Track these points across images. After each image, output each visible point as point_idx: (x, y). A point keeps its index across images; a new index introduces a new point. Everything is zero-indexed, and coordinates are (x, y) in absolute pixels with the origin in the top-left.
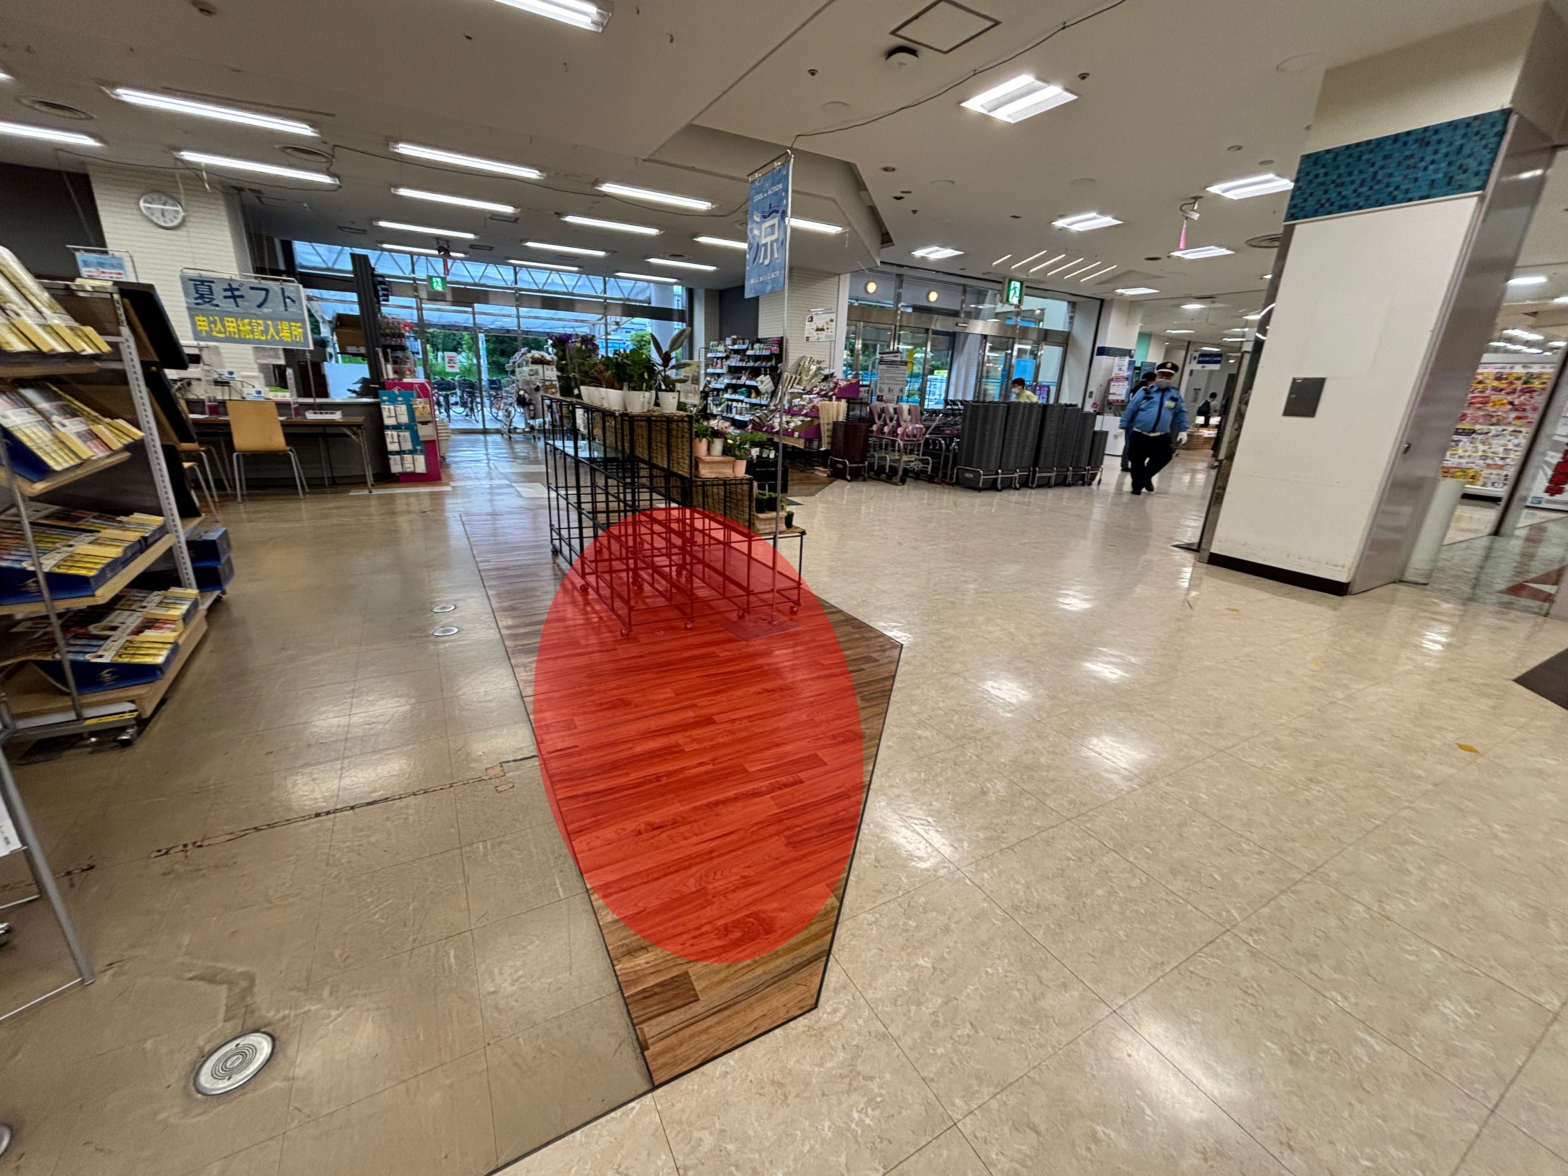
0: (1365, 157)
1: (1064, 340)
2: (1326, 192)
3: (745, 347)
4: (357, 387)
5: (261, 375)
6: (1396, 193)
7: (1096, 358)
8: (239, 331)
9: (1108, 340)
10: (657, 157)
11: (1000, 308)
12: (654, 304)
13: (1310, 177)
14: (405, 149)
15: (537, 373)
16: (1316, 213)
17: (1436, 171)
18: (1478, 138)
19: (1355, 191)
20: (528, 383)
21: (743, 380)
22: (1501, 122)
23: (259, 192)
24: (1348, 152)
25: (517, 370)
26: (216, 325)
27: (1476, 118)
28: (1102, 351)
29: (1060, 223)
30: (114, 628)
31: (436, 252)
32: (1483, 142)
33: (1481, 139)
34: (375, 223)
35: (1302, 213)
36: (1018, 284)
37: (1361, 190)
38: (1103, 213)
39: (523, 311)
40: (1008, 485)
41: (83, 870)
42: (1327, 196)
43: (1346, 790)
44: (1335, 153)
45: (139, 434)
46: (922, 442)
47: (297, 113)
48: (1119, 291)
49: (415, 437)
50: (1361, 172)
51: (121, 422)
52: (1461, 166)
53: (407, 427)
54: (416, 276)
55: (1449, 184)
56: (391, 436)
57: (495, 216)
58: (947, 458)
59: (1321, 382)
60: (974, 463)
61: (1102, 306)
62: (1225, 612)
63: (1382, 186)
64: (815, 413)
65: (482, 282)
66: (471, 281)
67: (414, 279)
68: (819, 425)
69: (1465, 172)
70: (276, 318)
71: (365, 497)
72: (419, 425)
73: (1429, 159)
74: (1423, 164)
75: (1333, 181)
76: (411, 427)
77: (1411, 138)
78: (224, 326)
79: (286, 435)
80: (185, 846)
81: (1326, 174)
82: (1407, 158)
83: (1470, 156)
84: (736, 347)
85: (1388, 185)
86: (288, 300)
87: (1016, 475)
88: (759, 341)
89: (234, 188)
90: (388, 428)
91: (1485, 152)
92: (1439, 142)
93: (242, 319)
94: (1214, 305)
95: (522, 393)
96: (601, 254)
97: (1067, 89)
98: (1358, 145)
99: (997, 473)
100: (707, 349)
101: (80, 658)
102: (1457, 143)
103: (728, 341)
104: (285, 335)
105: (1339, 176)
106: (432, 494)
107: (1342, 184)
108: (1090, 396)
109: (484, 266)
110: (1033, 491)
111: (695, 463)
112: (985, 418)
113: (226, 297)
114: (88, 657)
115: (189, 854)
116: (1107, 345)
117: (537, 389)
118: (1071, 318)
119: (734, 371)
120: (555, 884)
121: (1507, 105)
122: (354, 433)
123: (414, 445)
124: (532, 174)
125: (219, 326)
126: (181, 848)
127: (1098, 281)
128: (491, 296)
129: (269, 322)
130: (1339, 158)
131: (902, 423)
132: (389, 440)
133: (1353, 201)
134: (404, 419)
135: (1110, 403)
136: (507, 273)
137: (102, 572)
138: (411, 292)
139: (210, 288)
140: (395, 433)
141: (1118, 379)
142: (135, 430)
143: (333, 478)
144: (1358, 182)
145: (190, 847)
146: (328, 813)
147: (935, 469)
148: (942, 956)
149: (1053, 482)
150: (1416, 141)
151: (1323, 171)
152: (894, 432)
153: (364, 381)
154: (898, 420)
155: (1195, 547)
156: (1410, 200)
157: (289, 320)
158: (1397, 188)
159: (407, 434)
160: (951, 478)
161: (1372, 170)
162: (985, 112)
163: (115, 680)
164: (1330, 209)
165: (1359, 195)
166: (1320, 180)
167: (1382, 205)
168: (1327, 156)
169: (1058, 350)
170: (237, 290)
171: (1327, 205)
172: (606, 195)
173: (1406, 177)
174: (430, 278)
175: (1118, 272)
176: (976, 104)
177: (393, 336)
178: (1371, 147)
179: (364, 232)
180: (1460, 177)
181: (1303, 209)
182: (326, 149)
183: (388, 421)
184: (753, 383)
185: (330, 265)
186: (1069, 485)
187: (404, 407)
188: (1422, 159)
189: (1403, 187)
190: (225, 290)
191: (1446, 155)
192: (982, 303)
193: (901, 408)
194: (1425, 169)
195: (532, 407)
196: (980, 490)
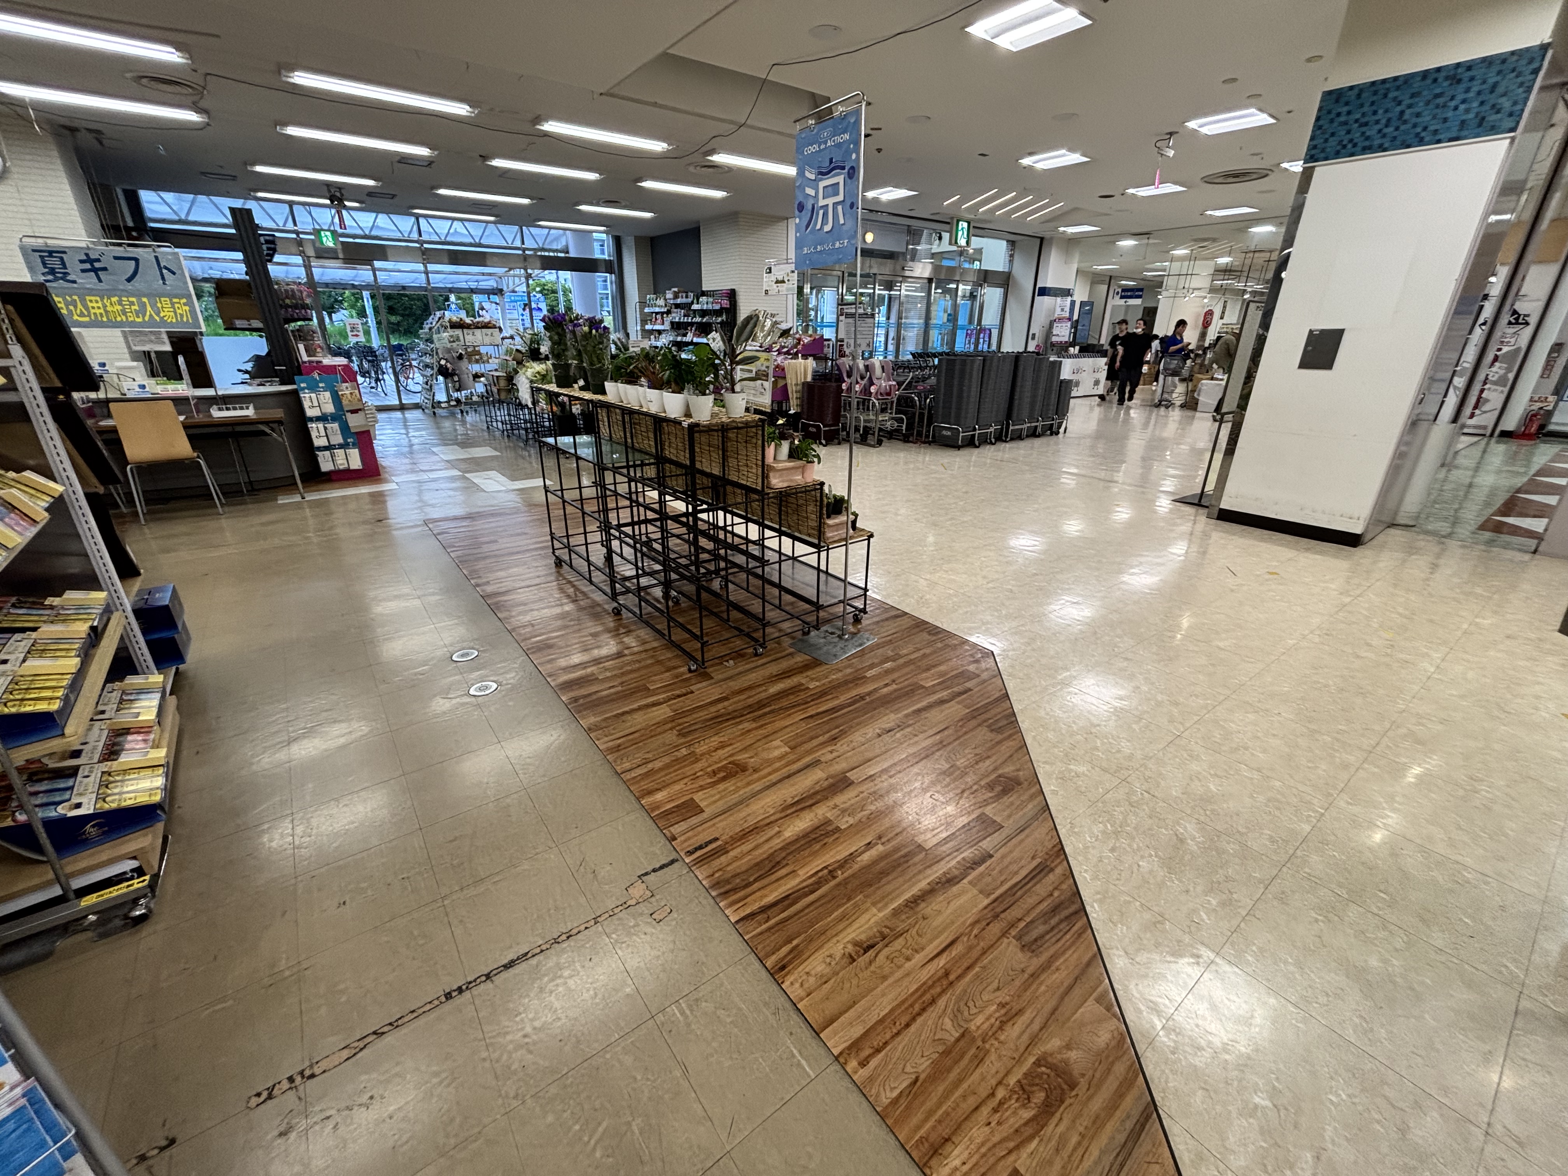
0: (1391, 95)
1: (1005, 281)
2: (1349, 132)
3: (690, 300)
4: (249, 367)
5: (141, 364)
6: (1423, 134)
7: (1037, 298)
8: (106, 312)
9: (1049, 280)
10: (616, 91)
11: (935, 249)
12: (573, 254)
13: (1332, 116)
14: (302, 79)
15: (458, 339)
16: (1337, 155)
17: (1467, 111)
18: (1514, 74)
19: (1380, 131)
20: (449, 351)
21: (689, 338)
22: (1539, 59)
23: (98, 132)
24: (1374, 88)
25: (435, 336)
26: (76, 307)
27: (1513, 53)
28: (1043, 292)
29: (1026, 161)
30: (76, 754)
31: (328, 202)
32: (1520, 80)
33: (1517, 77)
34: (249, 168)
35: (1322, 155)
36: (965, 225)
37: (1386, 130)
38: (1072, 150)
39: (431, 267)
40: (985, 441)
41: (162, 1149)
42: (1349, 136)
43: (1508, 786)
44: (1359, 90)
45: (60, 488)
46: (895, 400)
47: (156, 33)
48: (1062, 229)
49: (345, 429)
50: (1386, 111)
51: (28, 474)
52: (1494, 106)
53: (334, 418)
54: (299, 228)
55: (1480, 125)
56: (316, 431)
57: (404, 159)
58: (921, 415)
59: (1340, 333)
60: (952, 421)
61: (1041, 244)
62: (1267, 576)
63: (1408, 126)
64: (780, 373)
65: (374, 233)
66: (360, 232)
67: (297, 233)
68: (786, 385)
69: (1498, 112)
70: (154, 296)
71: (298, 506)
72: (348, 415)
73: (1460, 97)
74: (1453, 104)
75: (1356, 121)
76: (338, 416)
77: (1443, 74)
78: (87, 309)
79: (191, 438)
80: (291, 1079)
81: (1349, 113)
82: (1437, 96)
83: (1504, 95)
84: (679, 301)
85: (1415, 126)
86: (165, 271)
87: (992, 429)
88: (704, 294)
89: (65, 127)
90: (311, 419)
91: (1521, 90)
92: (1472, 79)
93: (109, 298)
94: (1151, 241)
95: (443, 362)
96: (525, 201)
97: (1083, 14)
98: (1384, 81)
99: (975, 429)
100: (643, 304)
101: (52, 813)
102: (1491, 81)
103: (669, 295)
104: (167, 314)
105: (1364, 115)
106: (371, 495)
107: (1366, 124)
108: (1033, 338)
109: (374, 215)
110: (1008, 445)
111: (765, 471)
112: (963, 372)
113: (83, 271)
114: (61, 810)
115: (301, 1093)
116: (1048, 285)
117: (460, 357)
118: (1012, 256)
119: (677, 327)
120: (793, 1056)
121: (1547, 40)
122: (273, 430)
123: (345, 439)
124: (460, 109)
125: (79, 306)
126: (285, 1085)
127: (1043, 219)
128: (389, 252)
129: (145, 300)
130: (1364, 95)
131: (875, 381)
132: (314, 434)
133: (1377, 142)
134: (329, 408)
135: (1053, 345)
136: (405, 224)
137: (66, 699)
138: (294, 249)
139: (62, 259)
140: (321, 426)
141: (1060, 319)
142: (52, 484)
143: (251, 482)
144: (1384, 121)
145: (298, 1079)
146: (460, 990)
147: (910, 427)
148: (1274, 1088)
149: (1025, 433)
150: (1447, 78)
151: (1345, 109)
152: (866, 391)
153: (257, 359)
154: (870, 378)
155: (1196, 502)
156: (1439, 141)
157: (171, 296)
158: (1425, 129)
159: (336, 426)
160: (927, 436)
161: (1399, 109)
162: (989, 39)
163: (104, 833)
164: (1353, 150)
165: (1384, 136)
166: (1342, 119)
167: (1408, 146)
168: (1350, 93)
169: (998, 293)
170: (98, 260)
171: (1350, 146)
172: (546, 134)
173: (1434, 117)
174: (317, 232)
175: (1066, 209)
176: (980, 29)
177: (295, 307)
178: (1398, 83)
179: (234, 178)
180: (1493, 118)
181: (1323, 150)
182: (198, 79)
183: (310, 413)
184: (704, 340)
185: (183, 217)
186: (1039, 436)
187: (328, 394)
188: (1452, 98)
189: (1432, 128)
190: (82, 261)
191: (1479, 93)
192: (918, 244)
193: (873, 364)
194: (1456, 108)
195: (456, 378)
196: (959, 448)
